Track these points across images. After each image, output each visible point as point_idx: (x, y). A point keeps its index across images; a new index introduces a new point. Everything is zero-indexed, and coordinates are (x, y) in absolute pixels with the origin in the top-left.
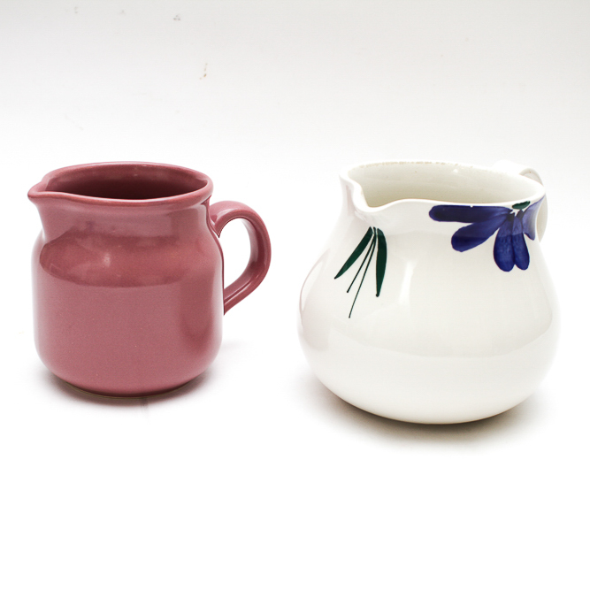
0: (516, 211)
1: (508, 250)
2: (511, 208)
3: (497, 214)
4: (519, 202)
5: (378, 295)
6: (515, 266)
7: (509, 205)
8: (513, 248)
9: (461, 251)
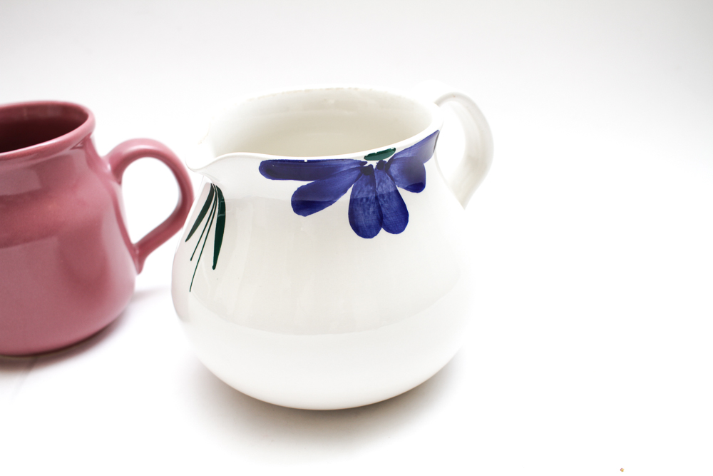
0: (374, 163)
1: (371, 210)
2: (363, 160)
3: (344, 169)
4: (375, 151)
5: (214, 267)
6: (382, 231)
7: (359, 155)
8: (379, 208)
9: (305, 215)
